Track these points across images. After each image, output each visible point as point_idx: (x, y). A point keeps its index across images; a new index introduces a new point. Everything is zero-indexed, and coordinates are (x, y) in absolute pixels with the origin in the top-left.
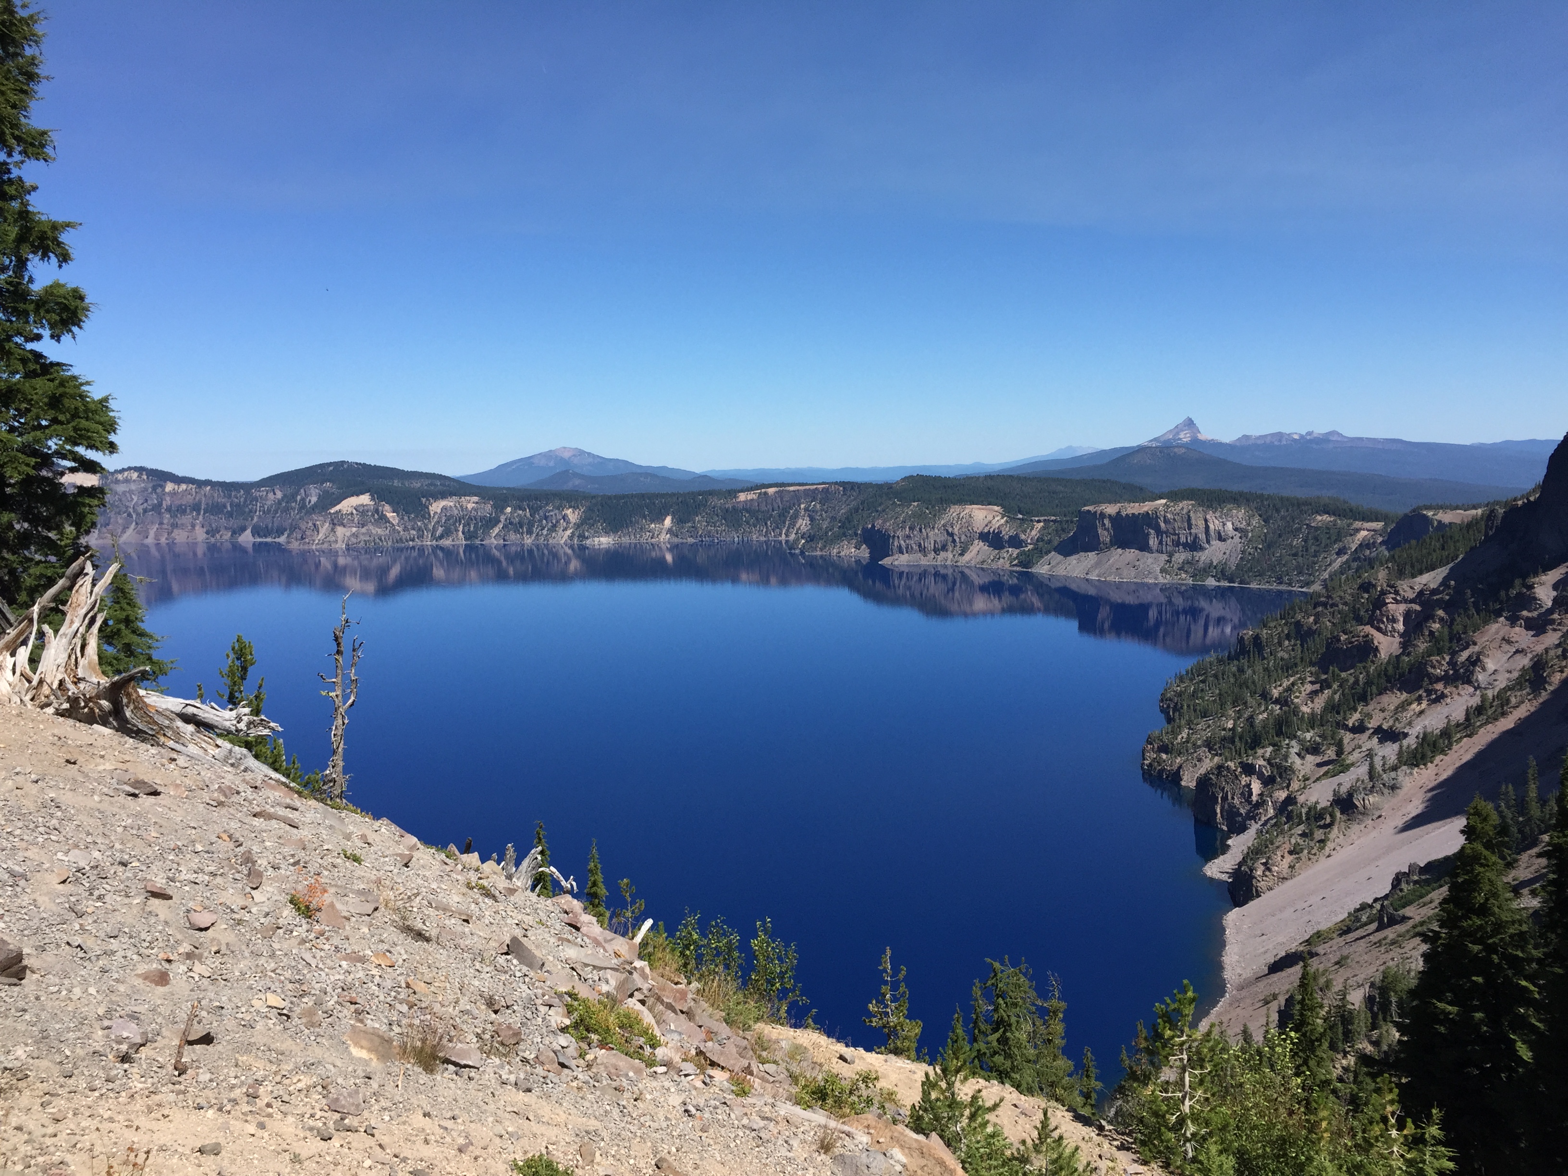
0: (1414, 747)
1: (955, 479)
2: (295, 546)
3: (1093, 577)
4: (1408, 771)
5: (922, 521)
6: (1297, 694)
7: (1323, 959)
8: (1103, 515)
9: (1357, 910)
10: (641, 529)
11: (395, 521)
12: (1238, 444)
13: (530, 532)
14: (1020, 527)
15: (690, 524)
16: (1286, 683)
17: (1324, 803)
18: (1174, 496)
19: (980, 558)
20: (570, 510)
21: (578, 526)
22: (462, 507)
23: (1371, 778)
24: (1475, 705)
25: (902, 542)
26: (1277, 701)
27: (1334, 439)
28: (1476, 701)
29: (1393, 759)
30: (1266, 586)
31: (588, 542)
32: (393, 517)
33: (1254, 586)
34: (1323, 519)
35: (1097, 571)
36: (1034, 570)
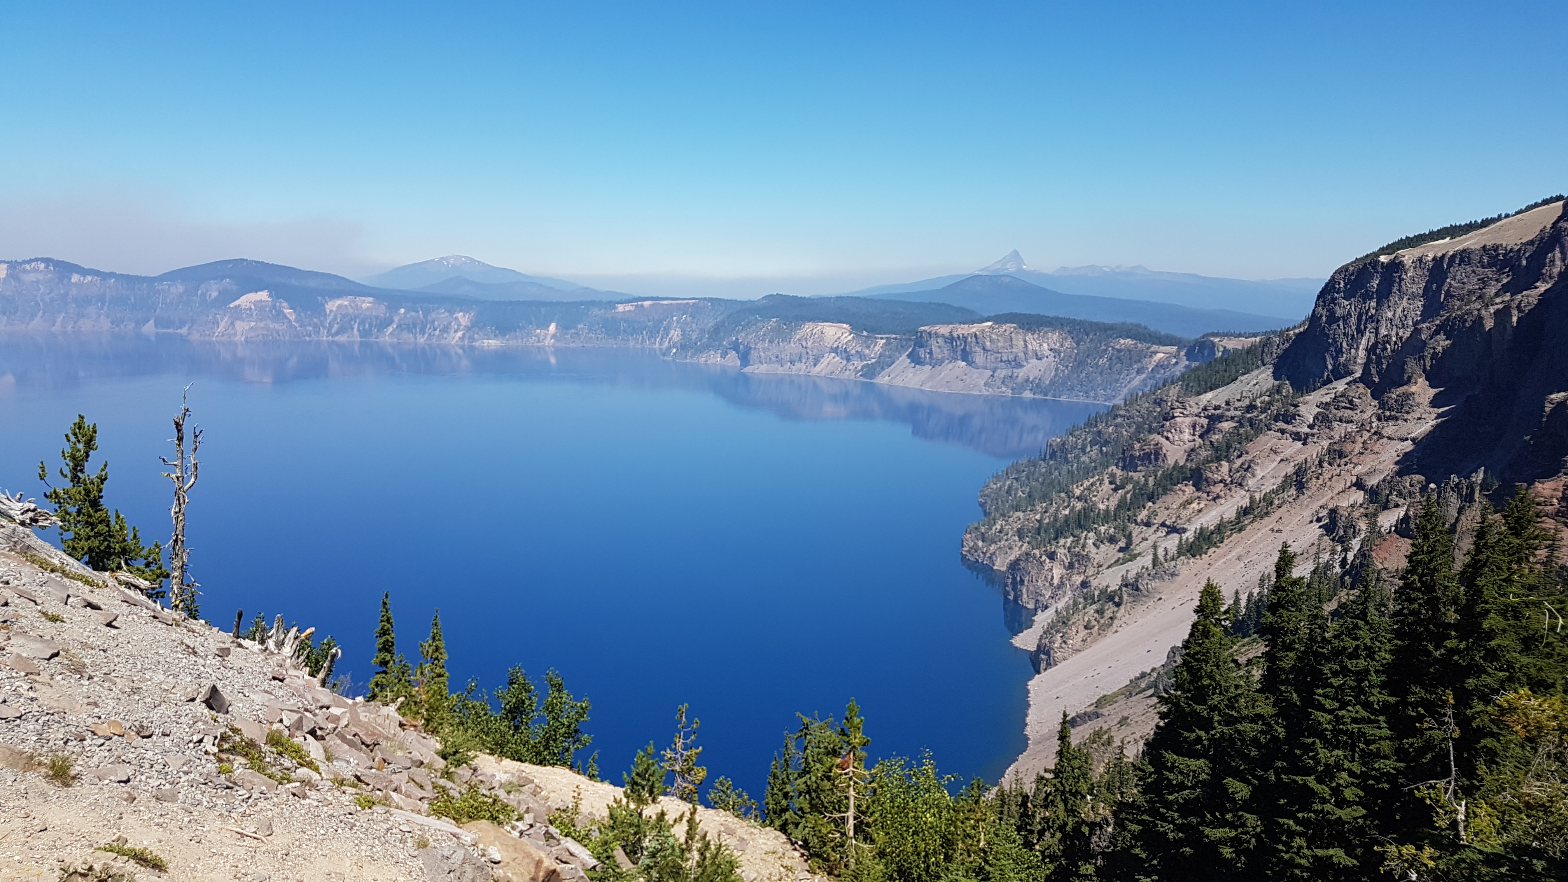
0: (1191, 540)
1: (809, 299)
2: (195, 336)
3: (926, 388)
4: (1186, 561)
5: (781, 334)
6: (1095, 493)
7: (1107, 719)
8: (937, 335)
9: (1137, 679)
10: (528, 334)
11: (293, 318)
13: (423, 332)
14: (865, 343)
15: (573, 331)
16: (1086, 484)
17: (1113, 587)
18: (999, 319)
19: (829, 369)
20: (461, 314)
21: (468, 329)
22: (357, 306)
23: (1154, 565)
24: (1244, 506)
25: (762, 354)
26: (1079, 498)
27: (1139, 272)
28: (1245, 503)
29: (1173, 548)
30: (1075, 400)
31: (477, 344)
32: (289, 313)
33: (1063, 398)
34: (1125, 342)
35: (930, 384)
36: (874, 381)
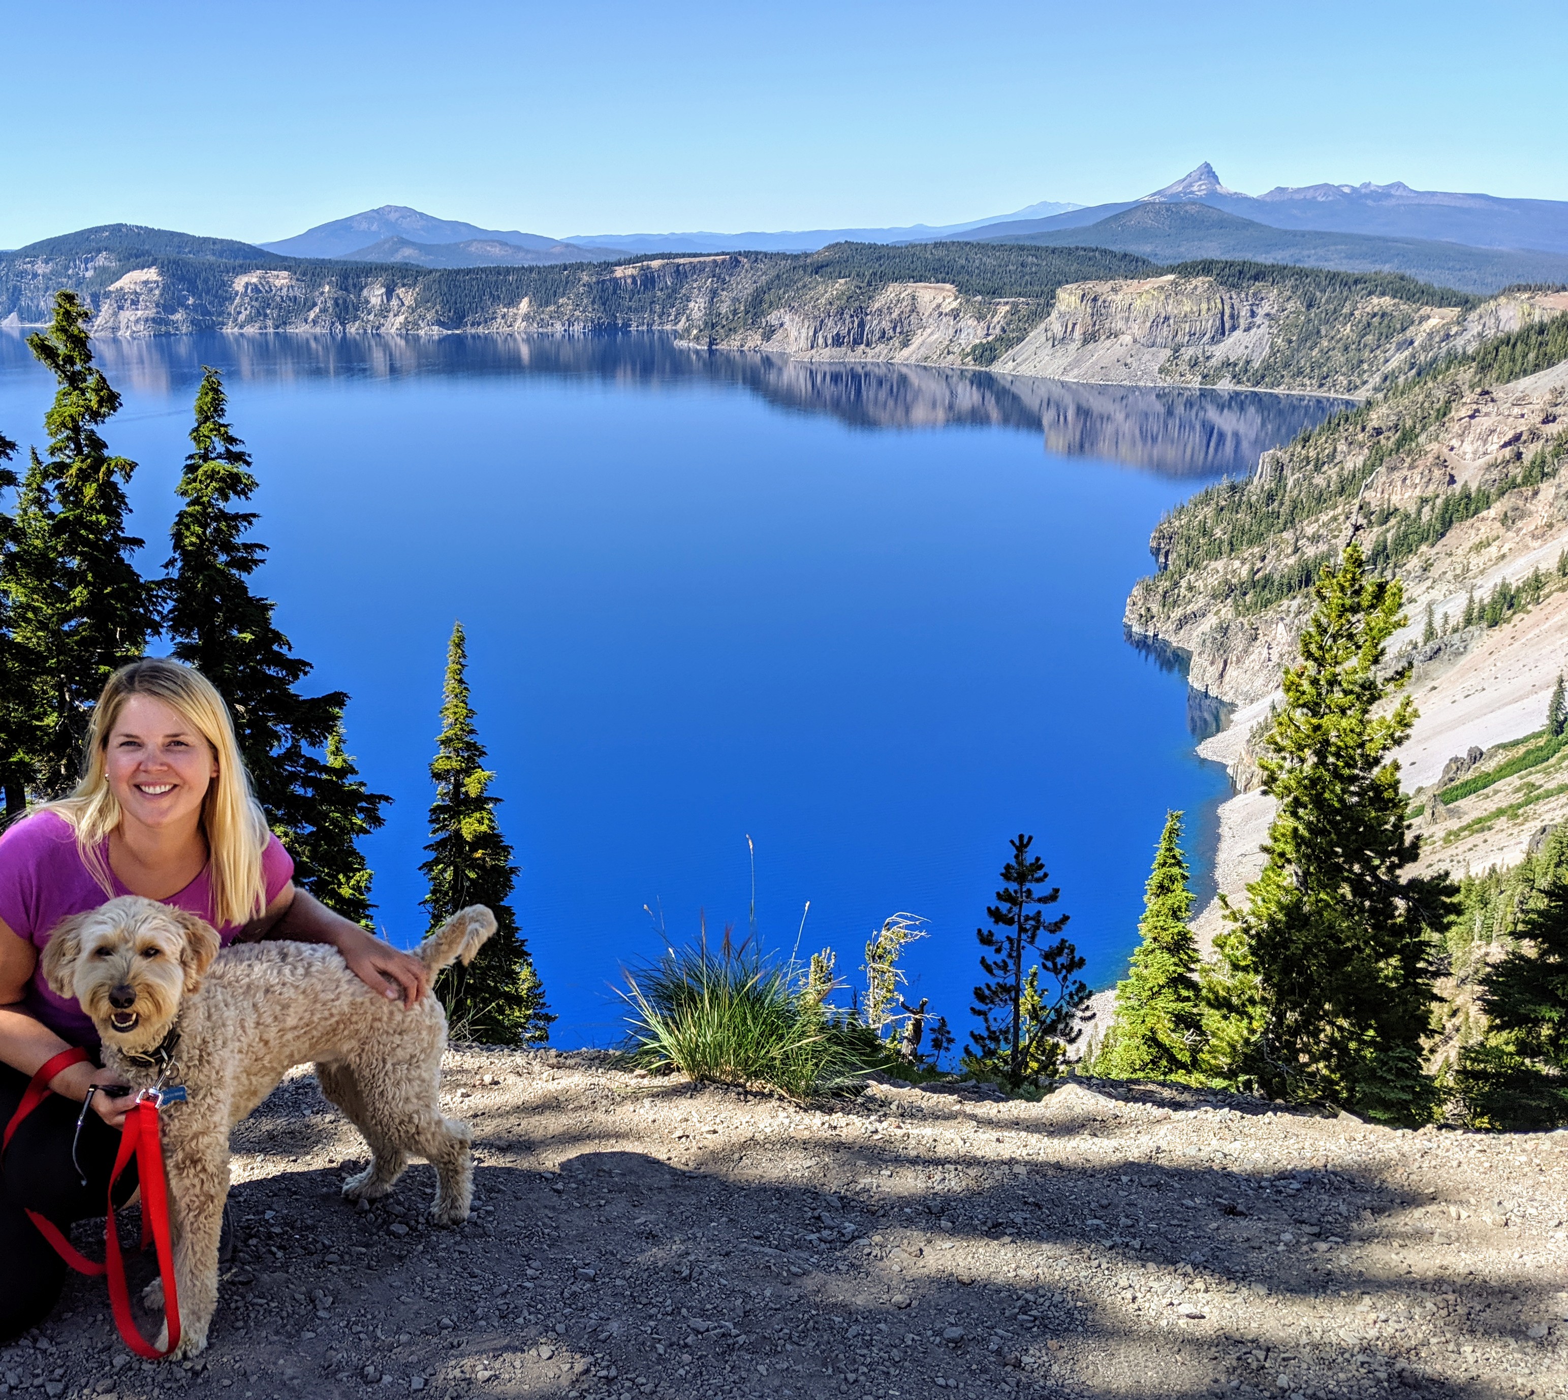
0: (1486, 602)
1: (894, 247)
3: (1070, 378)
4: (1477, 633)
10: (492, 315)
11: (189, 303)
12: (1268, 199)
13: (353, 317)
14: (978, 311)
15: (552, 308)
18: (1185, 270)
19: (923, 351)
20: (404, 289)
21: (413, 310)
22: (269, 283)
23: (1426, 640)
27: (1398, 193)
29: (1457, 614)
30: (1297, 392)
31: (420, 332)
33: (1279, 391)
34: (1381, 302)
35: (1076, 371)
36: (991, 368)
